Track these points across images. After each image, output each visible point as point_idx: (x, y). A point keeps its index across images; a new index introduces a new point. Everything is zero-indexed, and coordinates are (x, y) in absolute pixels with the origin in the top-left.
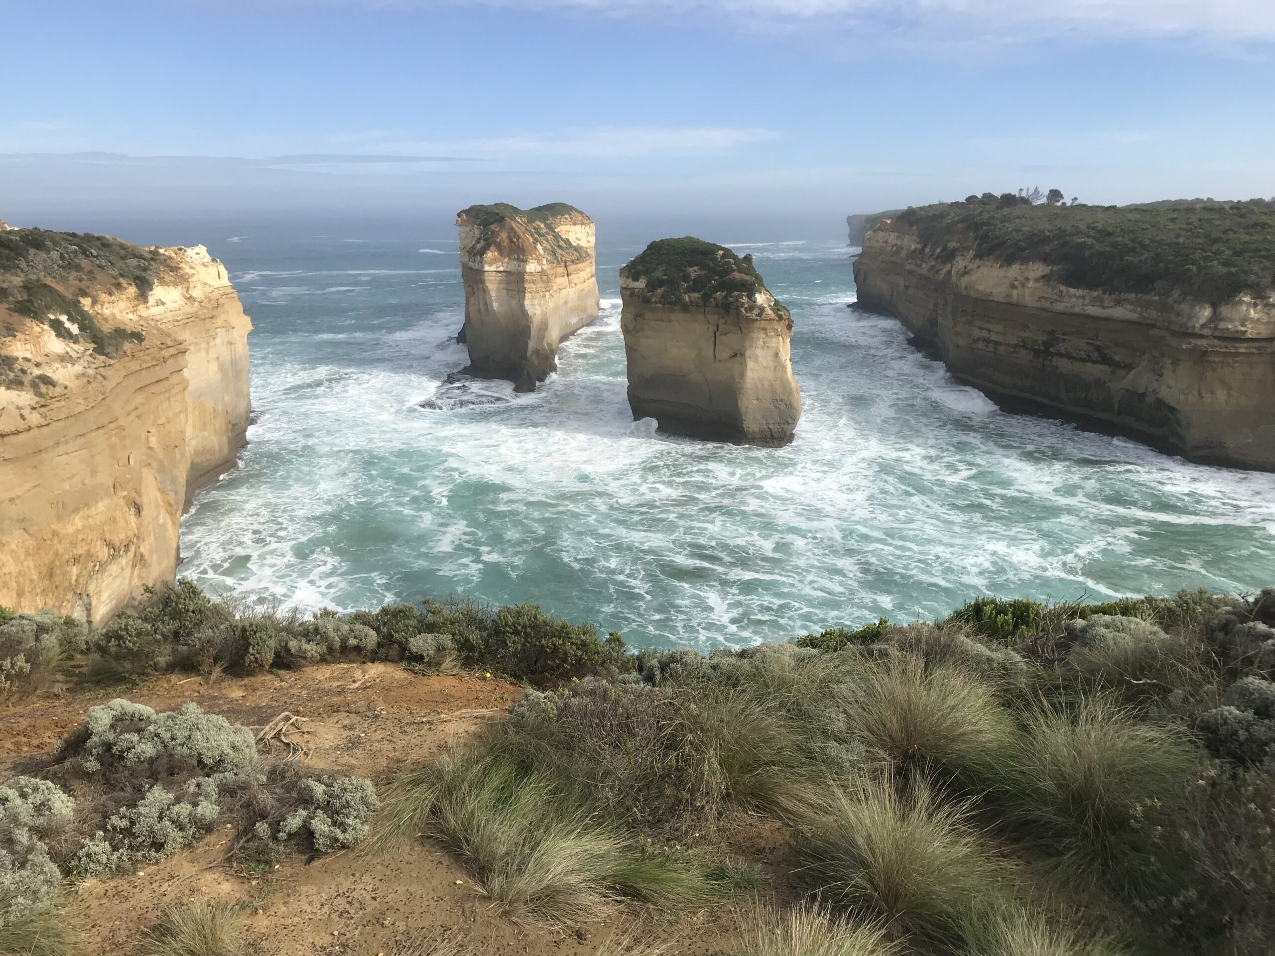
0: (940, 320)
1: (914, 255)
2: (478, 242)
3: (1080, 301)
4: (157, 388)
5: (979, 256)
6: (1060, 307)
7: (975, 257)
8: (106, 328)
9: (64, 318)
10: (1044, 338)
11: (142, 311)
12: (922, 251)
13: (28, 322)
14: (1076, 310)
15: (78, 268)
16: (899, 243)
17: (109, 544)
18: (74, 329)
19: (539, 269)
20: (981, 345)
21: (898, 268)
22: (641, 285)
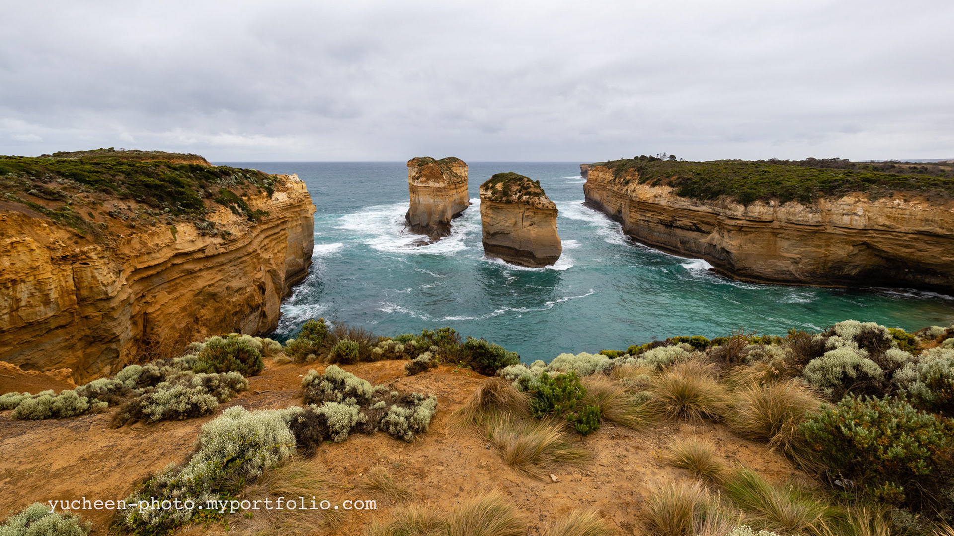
0: (623, 210)
1: (610, 182)
2: (416, 174)
3: (686, 204)
4: (275, 237)
5: (640, 183)
6: (677, 206)
7: (638, 183)
8: (254, 210)
9: (236, 205)
10: (670, 219)
11: (270, 203)
12: (614, 180)
13: (222, 207)
14: (684, 207)
15: (243, 184)
16: (604, 176)
17: (251, 307)
18: (240, 211)
19: (444, 186)
20: (642, 222)
21: (604, 188)
22: (489, 193)
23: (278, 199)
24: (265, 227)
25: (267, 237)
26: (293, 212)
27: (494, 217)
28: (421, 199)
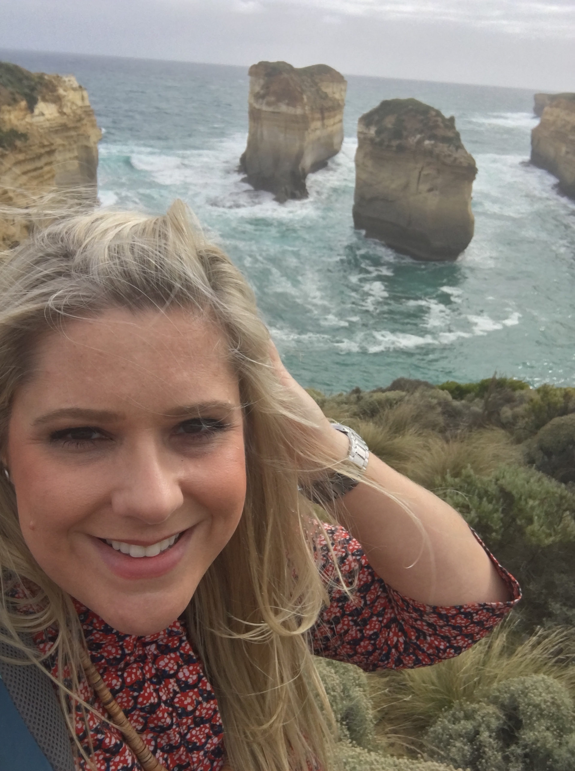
2: (261, 89)
4: (36, 174)
8: (5, 129)
11: (28, 119)
19: (302, 112)
22: (372, 131)
23: (43, 114)
24: (21, 157)
25: (25, 173)
26: (67, 137)
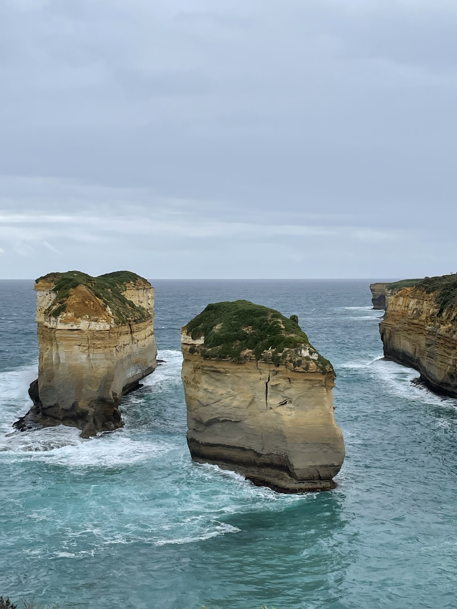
1: (431, 318)
2: (53, 304)
12: (439, 314)
16: (419, 307)
19: (108, 327)
21: (419, 328)
22: (200, 342)
27: (210, 388)
28: (62, 356)
